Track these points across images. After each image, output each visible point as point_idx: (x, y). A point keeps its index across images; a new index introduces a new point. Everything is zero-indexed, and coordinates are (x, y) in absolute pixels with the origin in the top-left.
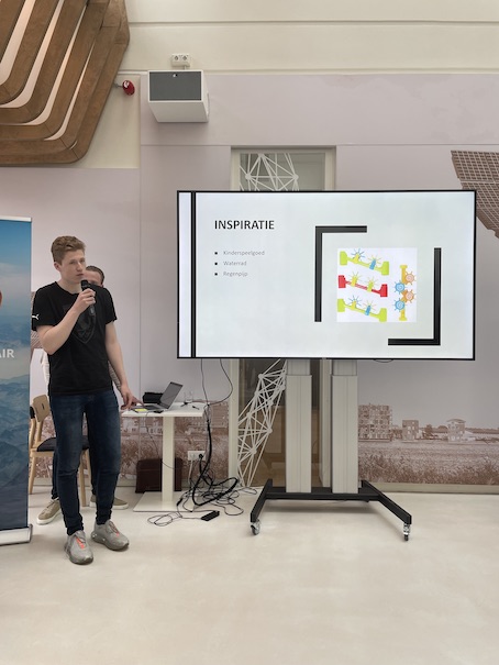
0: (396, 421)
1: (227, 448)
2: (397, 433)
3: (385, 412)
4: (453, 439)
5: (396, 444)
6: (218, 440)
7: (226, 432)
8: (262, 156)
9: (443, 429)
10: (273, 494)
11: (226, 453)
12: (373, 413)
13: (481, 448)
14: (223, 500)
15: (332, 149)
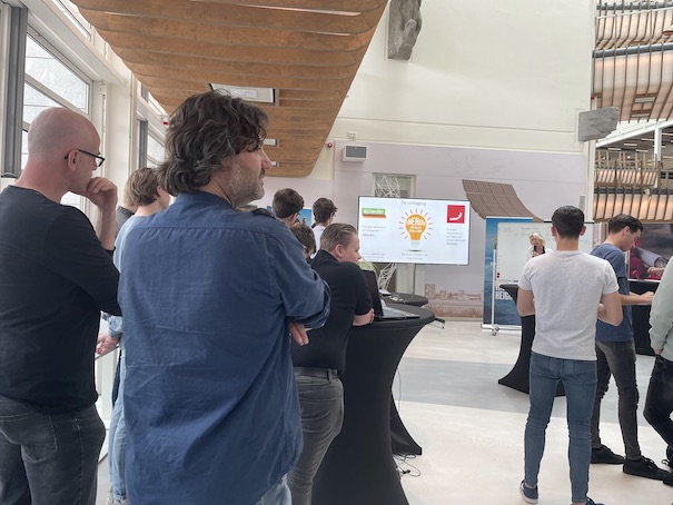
0: (437, 291)
2: (438, 296)
3: (433, 287)
4: (460, 298)
5: (437, 300)
8: (385, 177)
9: (456, 294)
12: (429, 288)
13: (471, 302)
15: (415, 176)
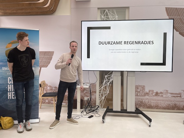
0: (147, 90)
1: (96, 97)
2: (147, 94)
3: (143, 87)
4: (164, 96)
5: (147, 97)
6: (93, 95)
7: (95, 92)
8: (107, 10)
9: (161, 93)
10: (109, 111)
11: (96, 98)
12: (139, 88)
13: (173, 99)
14: (94, 112)
15: (128, 8)
